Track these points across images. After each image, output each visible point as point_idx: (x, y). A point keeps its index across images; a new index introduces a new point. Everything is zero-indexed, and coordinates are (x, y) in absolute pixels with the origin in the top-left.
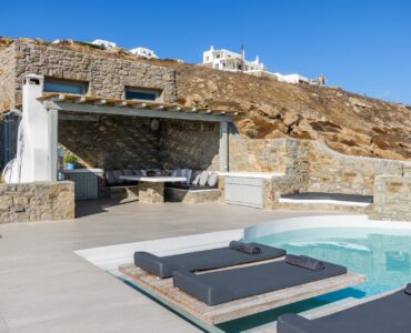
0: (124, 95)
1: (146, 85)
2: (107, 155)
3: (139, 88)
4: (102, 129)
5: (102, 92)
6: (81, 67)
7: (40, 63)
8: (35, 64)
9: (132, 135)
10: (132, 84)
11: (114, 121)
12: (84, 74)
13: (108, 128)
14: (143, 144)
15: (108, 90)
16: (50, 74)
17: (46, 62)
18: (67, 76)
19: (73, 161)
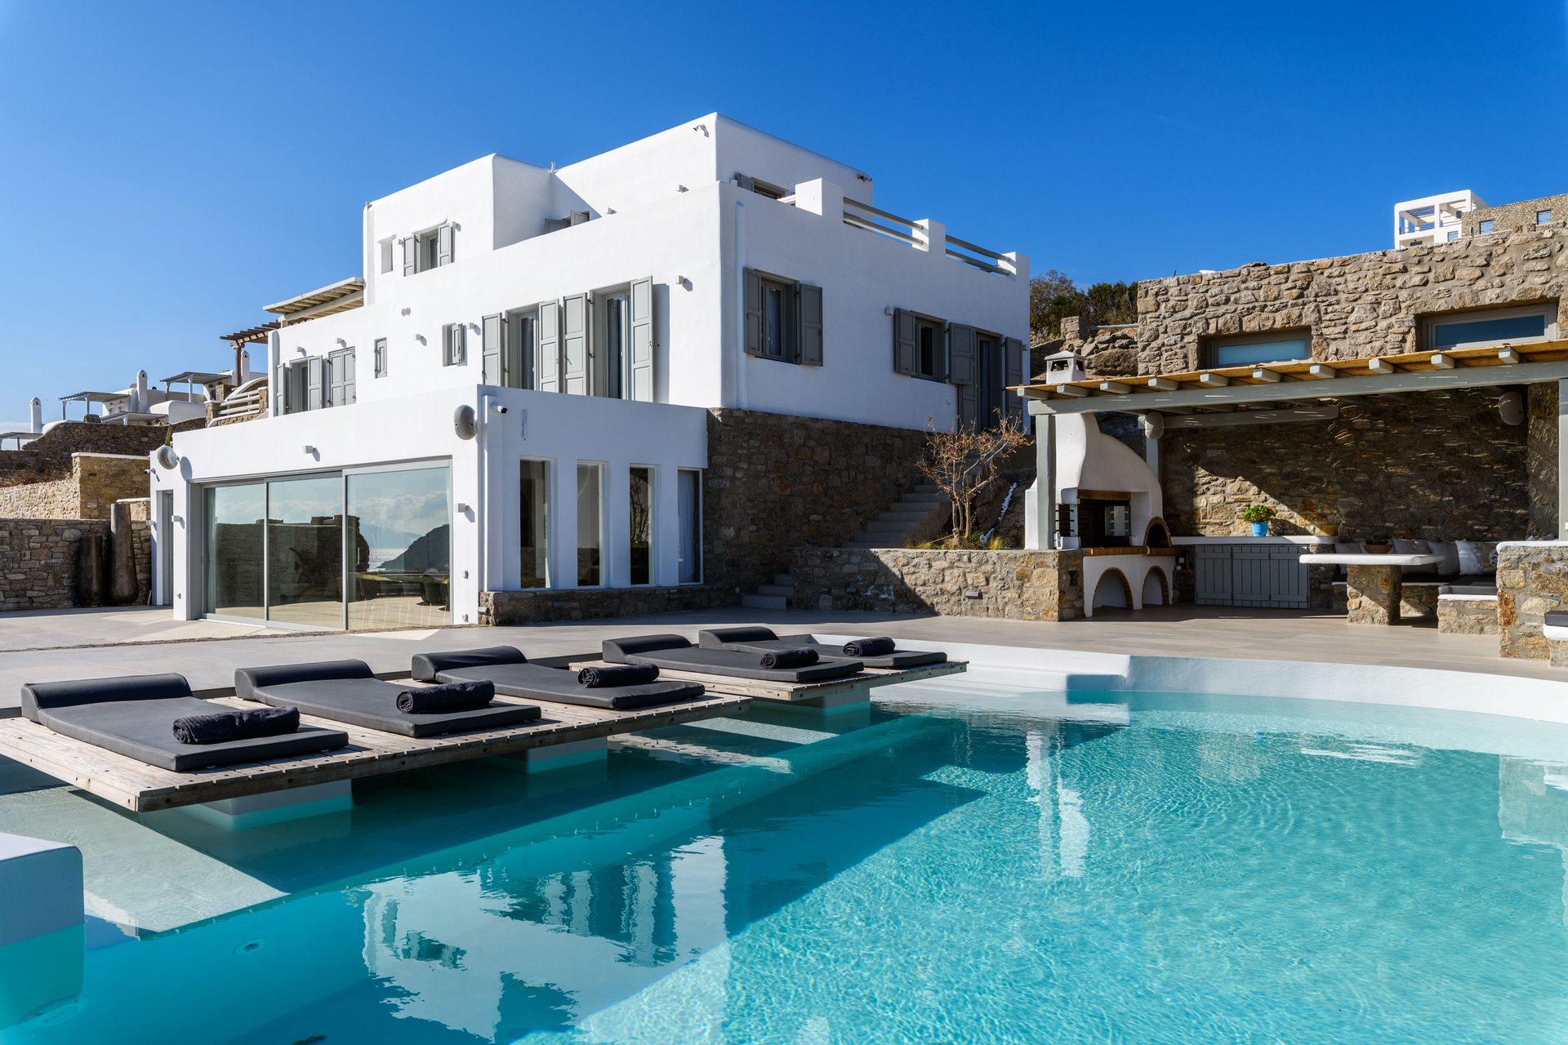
0: (1410, 338)
1: (1489, 297)
2: (1357, 502)
3: (1464, 311)
4: (1342, 436)
5: (1344, 346)
6: (1288, 297)
7: (1187, 313)
8: (1178, 316)
9: (1437, 444)
10: (1441, 305)
11: (1378, 414)
12: (1296, 312)
13: (1358, 433)
14: (1475, 466)
15: (1362, 337)
16: (1212, 330)
17: (1203, 306)
18: (1250, 325)
19: (1262, 517)
